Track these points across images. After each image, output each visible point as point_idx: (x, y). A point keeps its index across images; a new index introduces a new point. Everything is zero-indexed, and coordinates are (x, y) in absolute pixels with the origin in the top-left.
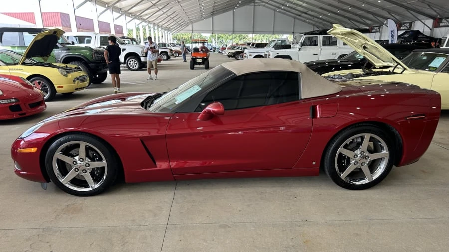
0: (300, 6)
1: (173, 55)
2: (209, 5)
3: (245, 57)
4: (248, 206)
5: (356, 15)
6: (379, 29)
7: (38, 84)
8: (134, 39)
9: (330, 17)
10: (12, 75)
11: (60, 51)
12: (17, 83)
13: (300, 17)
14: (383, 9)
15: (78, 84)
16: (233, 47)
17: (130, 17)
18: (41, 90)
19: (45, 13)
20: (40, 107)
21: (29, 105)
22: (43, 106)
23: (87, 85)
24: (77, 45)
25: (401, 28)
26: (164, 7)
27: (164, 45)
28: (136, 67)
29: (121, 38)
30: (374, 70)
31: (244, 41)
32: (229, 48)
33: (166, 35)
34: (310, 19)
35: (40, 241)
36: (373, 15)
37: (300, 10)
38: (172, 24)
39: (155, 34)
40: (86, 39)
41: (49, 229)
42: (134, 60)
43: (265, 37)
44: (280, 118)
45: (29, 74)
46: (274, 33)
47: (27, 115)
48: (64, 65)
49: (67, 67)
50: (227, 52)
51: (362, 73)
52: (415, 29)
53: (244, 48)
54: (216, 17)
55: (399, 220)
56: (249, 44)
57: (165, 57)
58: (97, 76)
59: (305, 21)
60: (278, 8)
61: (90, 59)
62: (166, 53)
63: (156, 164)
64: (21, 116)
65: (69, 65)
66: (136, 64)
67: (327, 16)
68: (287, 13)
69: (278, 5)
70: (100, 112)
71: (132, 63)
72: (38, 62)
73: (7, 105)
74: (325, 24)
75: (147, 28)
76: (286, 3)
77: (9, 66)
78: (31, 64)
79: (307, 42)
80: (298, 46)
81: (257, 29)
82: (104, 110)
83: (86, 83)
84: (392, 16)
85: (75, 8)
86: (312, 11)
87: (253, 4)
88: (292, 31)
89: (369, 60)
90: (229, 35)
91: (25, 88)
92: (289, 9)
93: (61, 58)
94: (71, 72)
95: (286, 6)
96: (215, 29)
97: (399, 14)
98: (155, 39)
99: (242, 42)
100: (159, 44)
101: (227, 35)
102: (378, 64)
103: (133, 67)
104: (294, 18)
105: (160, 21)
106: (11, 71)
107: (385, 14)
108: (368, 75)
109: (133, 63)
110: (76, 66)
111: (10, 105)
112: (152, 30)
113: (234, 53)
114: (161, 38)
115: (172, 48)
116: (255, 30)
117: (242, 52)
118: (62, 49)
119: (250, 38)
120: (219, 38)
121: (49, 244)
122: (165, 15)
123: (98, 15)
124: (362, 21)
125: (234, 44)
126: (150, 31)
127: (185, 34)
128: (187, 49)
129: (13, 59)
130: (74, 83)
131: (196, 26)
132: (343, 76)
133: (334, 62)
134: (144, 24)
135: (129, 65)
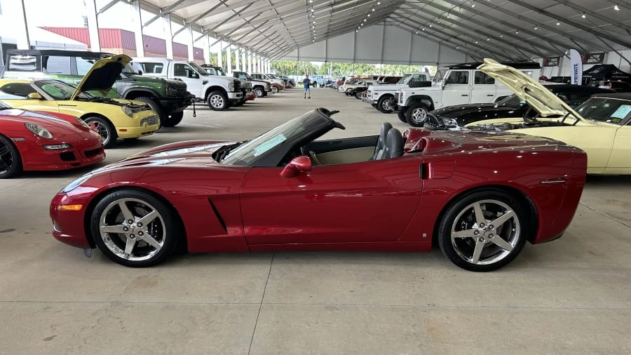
0: (448, 27)
1: (271, 90)
2: (324, 23)
3: (369, 96)
4: (362, 286)
5: (526, 41)
6: (558, 61)
7: (94, 126)
8: (220, 68)
9: (488, 43)
10: (61, 112)
11: (123, 84)
12: (68, 124)
13: (448, 43)
14: (564, 34)
15: (146, 127)
16: (354, 81)
17: (214, 37)
18: (99, 133)
19: (103, 29)
20: (98, 156)
21: (85, 153)
22: (102, 155)
23: (157, 128)
24: (145, 75)
25: (589, 61)
26: (261, 26)
27: (260, 76)
28: (221, 106)
29: (202, 66)
30: (539, 119)
31: (369, 73)
32: (348, 83)
33: (262, 62)
34: (461, 46)
35: (109, 316)
36: (549, 42)
37: (447, 32)
38: (272, 48)
39: (247, 61)
40: (156, 66)
41: (118, 303)
42: (218, 96)
43: (399, 69)
44: (386, 178)
45: (83, 113)
46: (410, 63)
47: (82, 165)
48: (128, 102)
49: (132, 104)
50: (345, 87)
51: (522, 123)
52: (609, 63)
53: (369, 84)
54: (331, 40)
55: (551, 310)
56: (375, 78)
57: (260, 93)
58: (170, 117)
59: (454, 48)
60: (418, 29)
61: (162, 94)
62: (261, 88)
63: (226, 230)
64: (73, 167)
65: (134, 102)
66: (221, 101)
67: (485, 41)
68: (430, 36)
69: (417, 25)
70: (167, 164)
71: (215, 99)
72: (96, 98)
73: (57, 152)
74: (482, 52)
75: (237, 53)
76: (429, 24)
77: (58, 101)
78: (87, 100)
79: (454, 78)
80: (441, 84)
81: (387, 57)
82: (172, 160)
83: (156, 126)
84: (577, 44)
85: (143, 25)
86: (465, 34)
87: (383, 23)
88: (436, 61)
89: (533, 107)
90: (349, 65)
91: (80, 131)
92: (432, 31)
93: (124, 92)
94: (138, 111)
95: (428, 27)
96: (329, 57)
97: (585, 42)
98: (247, 67)
99: (366, 75)
100: (252, 75)
101: (346, 65)
102: (545, 112)
103: (217, 106)
104: (440, 43)
105: (254, 44)
106: (61, 108)
107: (567, 41)
108: (530, 125)
109: (217, 101)
110: (144, 104)
111: (60, 152)
112: (244, 55)
113: (355, 90)
114: (254, 66)
115: (269, 81)
116: (384, 59)
117: (366, 89)
118: (126, 81)
119: (378, 69)
120: (334, 68)
121: (120, 320)
122: (261, 37)
123: (173, 34)
124: (535, 50)
125: (356, 76)
126: (241, 56)
127: (288, 62)
128: (290, 82)
129: (62, 91)
130: (141, 126)
131: (304, 51)
132: (497, 127)
133: (490, 106)
134: (233, 47)
135: (212, 103)
